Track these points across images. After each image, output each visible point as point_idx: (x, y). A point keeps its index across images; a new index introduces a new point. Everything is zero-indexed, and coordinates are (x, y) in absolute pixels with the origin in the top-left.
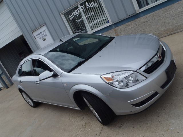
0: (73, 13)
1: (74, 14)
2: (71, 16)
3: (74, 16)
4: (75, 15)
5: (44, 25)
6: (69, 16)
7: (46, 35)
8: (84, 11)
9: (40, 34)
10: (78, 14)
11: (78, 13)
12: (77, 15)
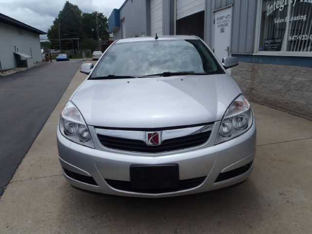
0: (276, 2)
1: (277, 5)
2: (272, 6)
3: (274, 9)
4: (277, 8)
5: (230, 7)
6: (268, 7)
7: (226, 25)
8: (294, 6)
9: (222, 18)
10: (282, 8)
11: (283, 6)
12: (280, 10)
